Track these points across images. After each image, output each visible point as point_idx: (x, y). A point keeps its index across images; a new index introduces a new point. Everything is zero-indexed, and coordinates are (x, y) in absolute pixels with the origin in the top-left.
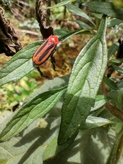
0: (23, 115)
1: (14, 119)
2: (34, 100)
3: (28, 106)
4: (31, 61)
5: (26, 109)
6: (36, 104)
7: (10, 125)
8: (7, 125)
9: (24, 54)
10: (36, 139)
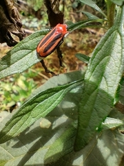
0: (24, 114)
1: (14, 117)
2: (37, 97)
3: (30, 103)
4: (35, 52)
5: (28, 107)
6: (38, 102)
7: (9, 124)
8: (7, 125)
9: (28, 44)
10: (38, 139)
